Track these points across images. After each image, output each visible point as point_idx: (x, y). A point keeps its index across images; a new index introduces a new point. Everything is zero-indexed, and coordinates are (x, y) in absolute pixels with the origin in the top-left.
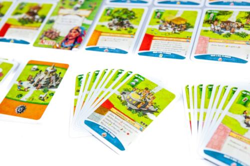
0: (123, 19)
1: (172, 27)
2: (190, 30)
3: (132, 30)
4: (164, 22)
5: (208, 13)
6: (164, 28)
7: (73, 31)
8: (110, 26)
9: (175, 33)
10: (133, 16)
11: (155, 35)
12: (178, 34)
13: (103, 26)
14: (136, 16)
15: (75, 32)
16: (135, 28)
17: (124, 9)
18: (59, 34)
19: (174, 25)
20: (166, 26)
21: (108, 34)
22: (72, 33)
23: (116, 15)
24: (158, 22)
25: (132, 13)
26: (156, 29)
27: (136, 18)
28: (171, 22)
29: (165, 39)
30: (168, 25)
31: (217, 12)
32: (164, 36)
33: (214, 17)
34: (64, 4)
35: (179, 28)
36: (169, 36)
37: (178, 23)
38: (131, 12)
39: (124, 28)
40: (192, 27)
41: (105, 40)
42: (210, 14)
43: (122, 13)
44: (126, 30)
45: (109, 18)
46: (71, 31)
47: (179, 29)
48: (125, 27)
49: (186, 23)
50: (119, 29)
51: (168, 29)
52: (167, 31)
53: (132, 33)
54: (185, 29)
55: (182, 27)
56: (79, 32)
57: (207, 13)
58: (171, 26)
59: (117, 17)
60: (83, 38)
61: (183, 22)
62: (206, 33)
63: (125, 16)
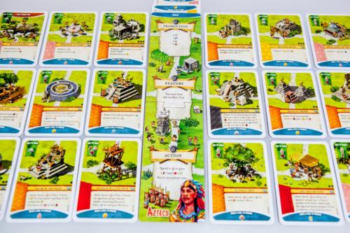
0: (242, 163)
1: (306, 173)
2: (327, 175)
3: (261, 180)
4: (293, 164)
5: (337, 147)
6: (297, 174)
7: (185, 189)
8: (230, 175)
9: (313, 181)
10: (253, 157)
11: (292, 186)
12: (317, 182)
13: (221, 176)
14: (256, 156)
15: (188, 191)
16: (263, 176)
17: (236, 146)
18: (168, 196)
19: (307, 169)
20: (298, 171)
21: (233, 190)
22: (186, 193)
23: (230, 156)
24: (286, 165)
25: (249, 152)
26: (288, 176)
27: (258, 160)
28: (300, 163)
29: (305, 191)
30: (299, 169)
31: (346, 145)
32: (302, 187)
33: (345, 152)
34: (153, 142)
35: (314, 172)
36: (307, 187)
37: (311, 165)
38: (247, 149)
39: (249, 178)
40: (328, 170)
41: (234, 200)
42: (339, 147)
43: (236, 153)
44: (252, 180)
45: (223, 161)
46: (182, 190)
47: (315, 175)
48: (250, 176)
49: (319, 165)
50: (243, 179)
51: (301, 175)
52: (302, 178)
53: (263, 186)
54: (322, 174)
55: (317, 171)
56: (194, 190)
57: (335, 147)
58: (303, 171)
59: (234, 160)
60: (203, 199)
61: (315, 164)
62: (346, 178)
63: (242, 158)
